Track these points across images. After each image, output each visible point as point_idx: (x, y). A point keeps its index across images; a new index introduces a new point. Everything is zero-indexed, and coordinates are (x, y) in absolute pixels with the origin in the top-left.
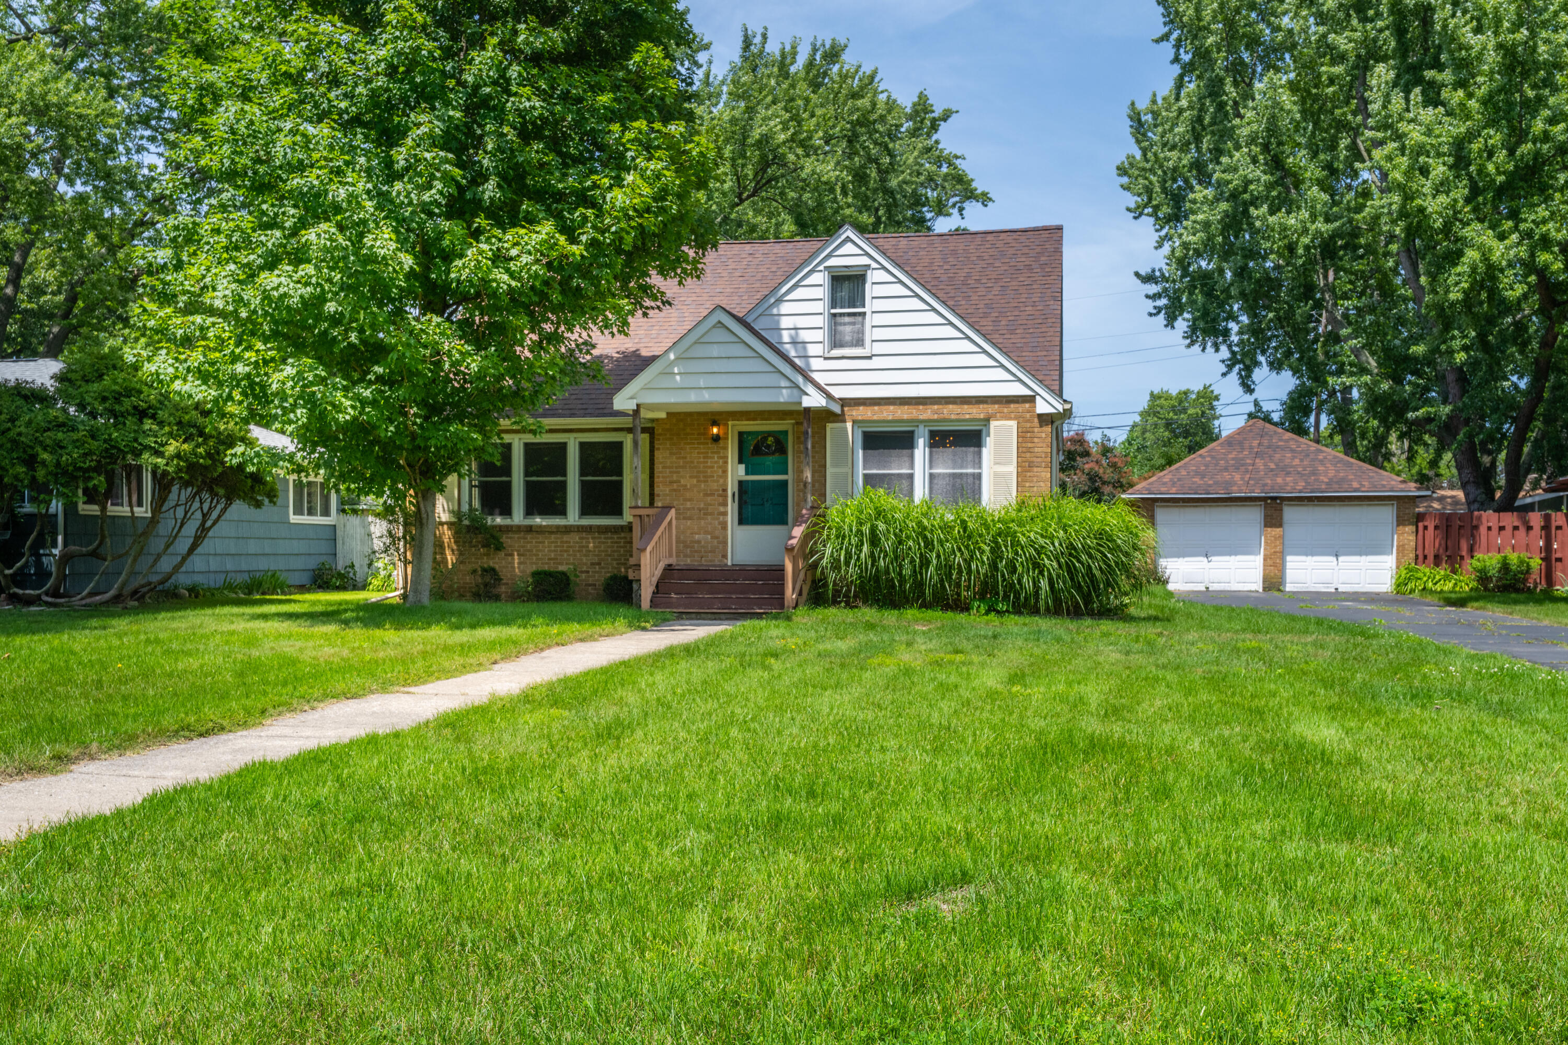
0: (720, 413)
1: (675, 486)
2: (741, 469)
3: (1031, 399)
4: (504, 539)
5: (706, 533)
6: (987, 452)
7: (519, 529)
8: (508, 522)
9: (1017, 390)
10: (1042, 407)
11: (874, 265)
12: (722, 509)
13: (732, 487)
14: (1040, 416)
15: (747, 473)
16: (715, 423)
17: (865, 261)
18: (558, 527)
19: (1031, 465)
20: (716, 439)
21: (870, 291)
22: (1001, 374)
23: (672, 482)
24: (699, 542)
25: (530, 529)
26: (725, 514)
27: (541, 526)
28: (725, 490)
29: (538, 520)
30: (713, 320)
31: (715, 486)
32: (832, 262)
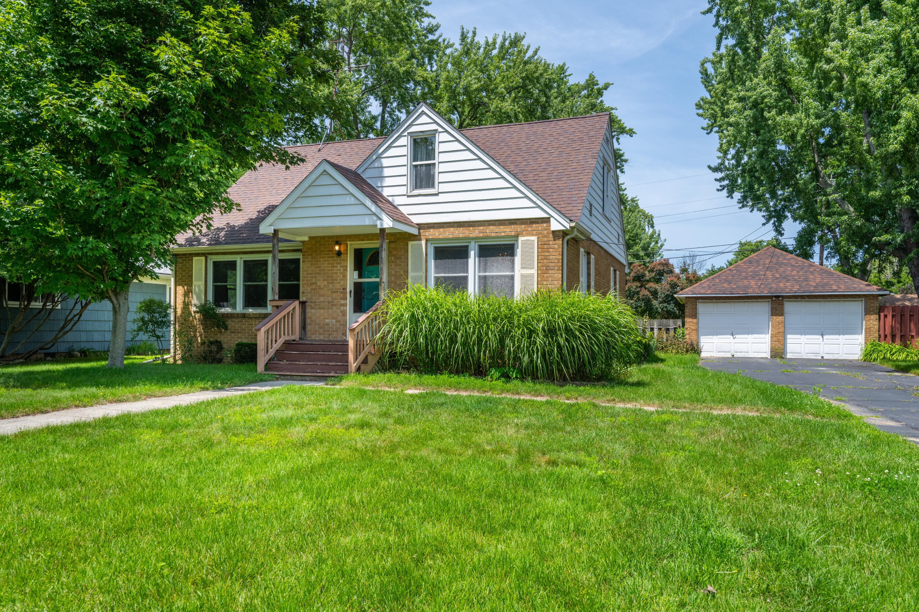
0: (342, 236)
1: (314, 286)
2: (356, 273)
3: (546, 220)
4: (230, 323)
5: (333, 318)
6: (518, 259)
7: (238, 316)
8: (234, 311)
9: (537, 214)
10: (555, 226)
11: (440, 130)
12: (342, 302)
13: (350, 287)
14: (554, 232)
15: (360, 276)
16: (337, 243)
17: (434, 127)
18: (260, 314)
19: (548, 269)
20: (339, 253)
21: (439, 148)
22: (526, 203)
23: (312, 284)
24: (328, 324)
25: (244, 316)
26: (345, 305)
27: (249, 314)
28: (345, 289)
29: (250, 310)
30: (320, 170)
31: (338, 286)
32: (413, 129)
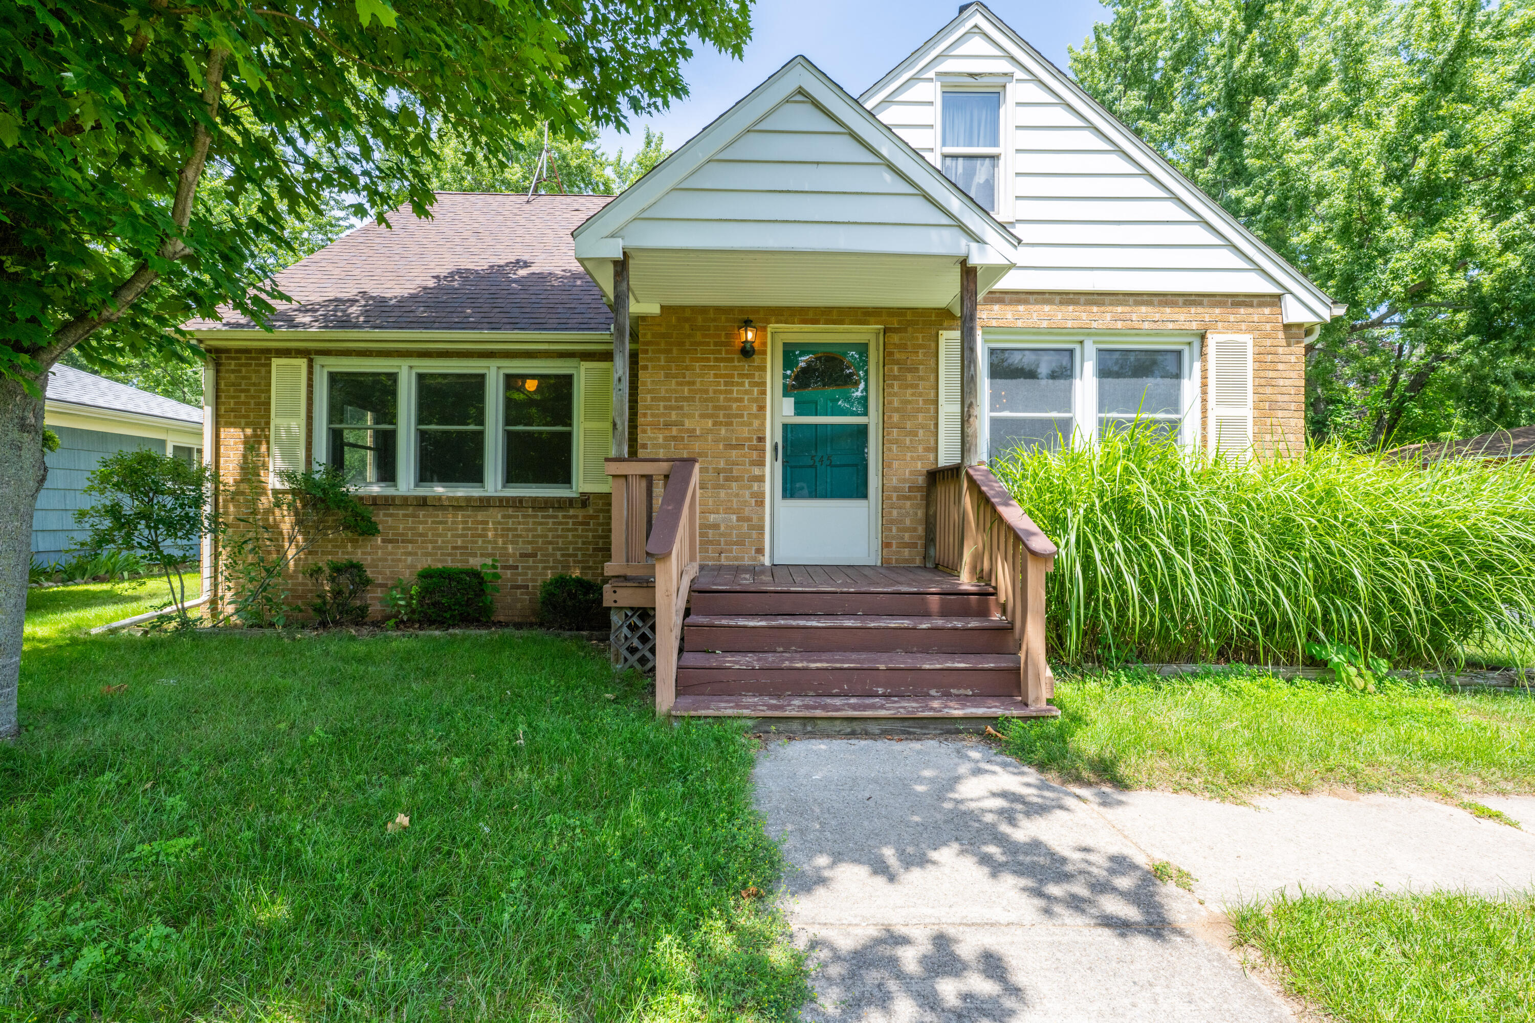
0: (756, 310)
1: (674, 431)
2: (788, 406)
3: (1275, 300)
4: (380, 517)
5: (729, 510)
6: (1189, 387)
7: (405, 502)
8: (390, 491)
9: (1257, 285)
10: (1294, 313)
11: (1019, 74)
12: (756, 471)
13: (773, 435)
14: (1287, 327)
15: (799, 411)
16: (747, 323)
17: (1004, 66)
18: (468, 499)
19: (1274, 406)
20: (747, 352)
21: (1009, 115)
22: (1228, 258)
23: (668, 425)
24: (716, 526)
25: (423, 502)
26: (761, 479)
27: (440, 498)
28: (761, 439)
29: (439, 490)
31: (745, 432)
32: (948, 66)
